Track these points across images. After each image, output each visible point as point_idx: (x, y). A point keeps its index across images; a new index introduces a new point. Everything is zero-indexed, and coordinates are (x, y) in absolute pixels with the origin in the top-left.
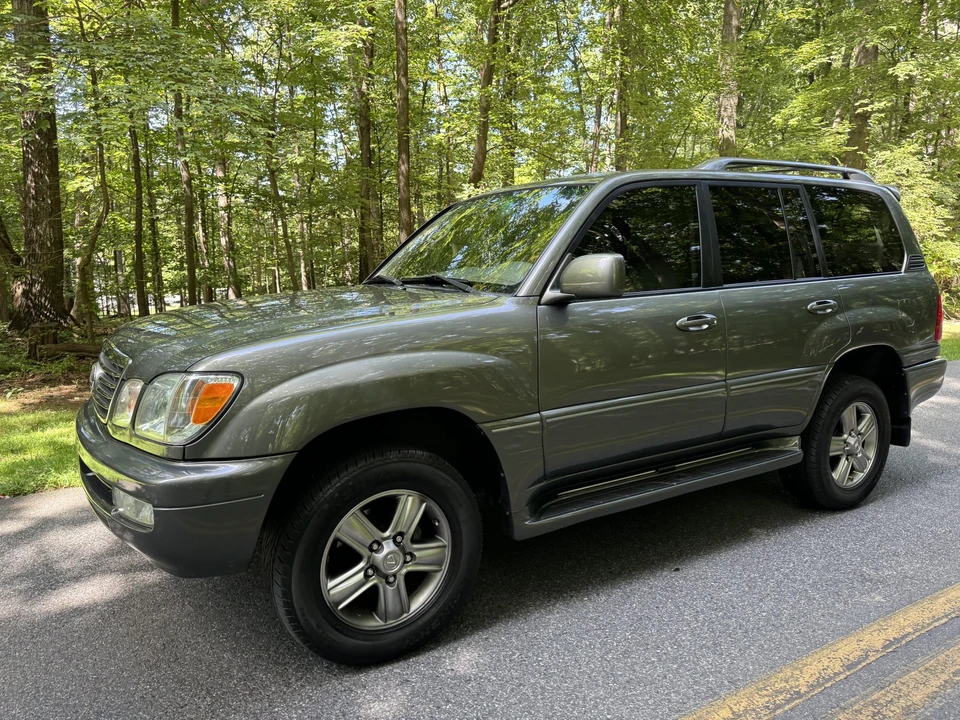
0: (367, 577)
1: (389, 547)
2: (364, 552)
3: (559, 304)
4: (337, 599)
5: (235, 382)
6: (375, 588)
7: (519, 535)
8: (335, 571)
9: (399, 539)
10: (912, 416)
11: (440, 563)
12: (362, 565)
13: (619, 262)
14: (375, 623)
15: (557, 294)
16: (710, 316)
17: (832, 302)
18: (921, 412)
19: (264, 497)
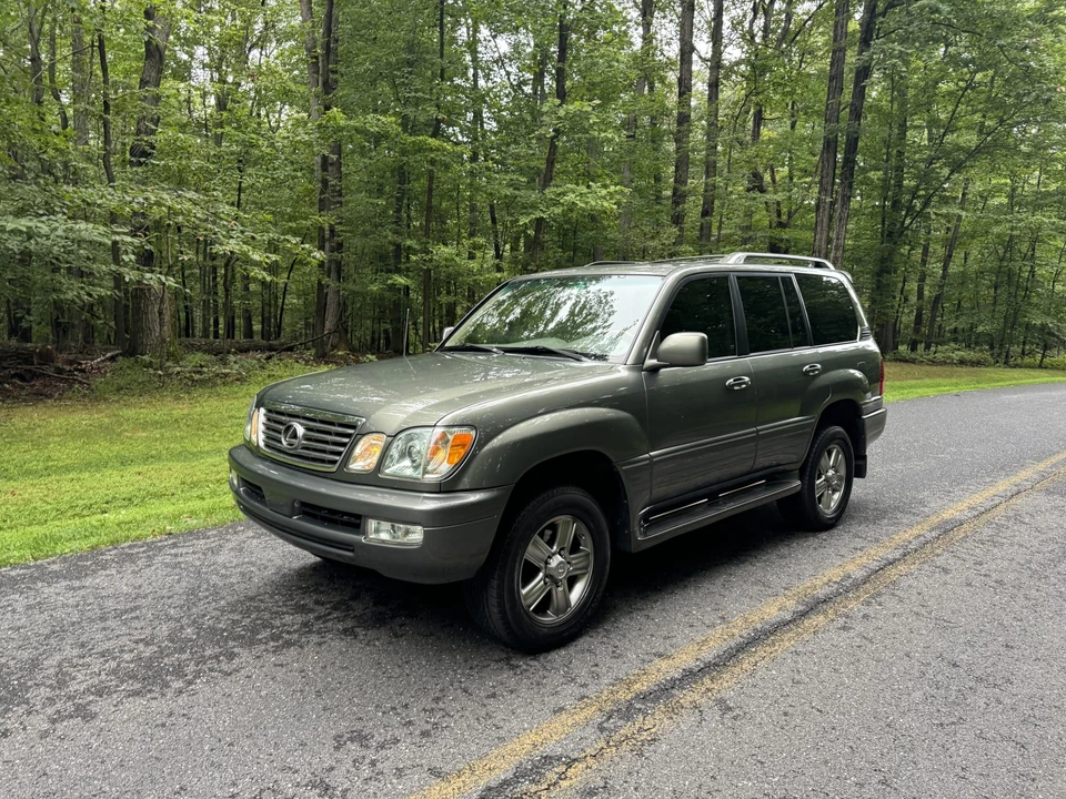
0: (545, 583)
1: (556, 561)
2: (542, 565)
3: (654, 370)
4: (529, 601)
5: (473, 433)
6: (549, 593)
7: (634, 549)
8: (526, 581)
9: (562, 552)
10: (867, 453)
11: (586, 568)
12: (541, 575)
13: (703, 339)
14: (550, 618)
15: (654, 361)
16: (747, 379)
17: (819, 366)
18: (873, 450)
19: (497, 517)
